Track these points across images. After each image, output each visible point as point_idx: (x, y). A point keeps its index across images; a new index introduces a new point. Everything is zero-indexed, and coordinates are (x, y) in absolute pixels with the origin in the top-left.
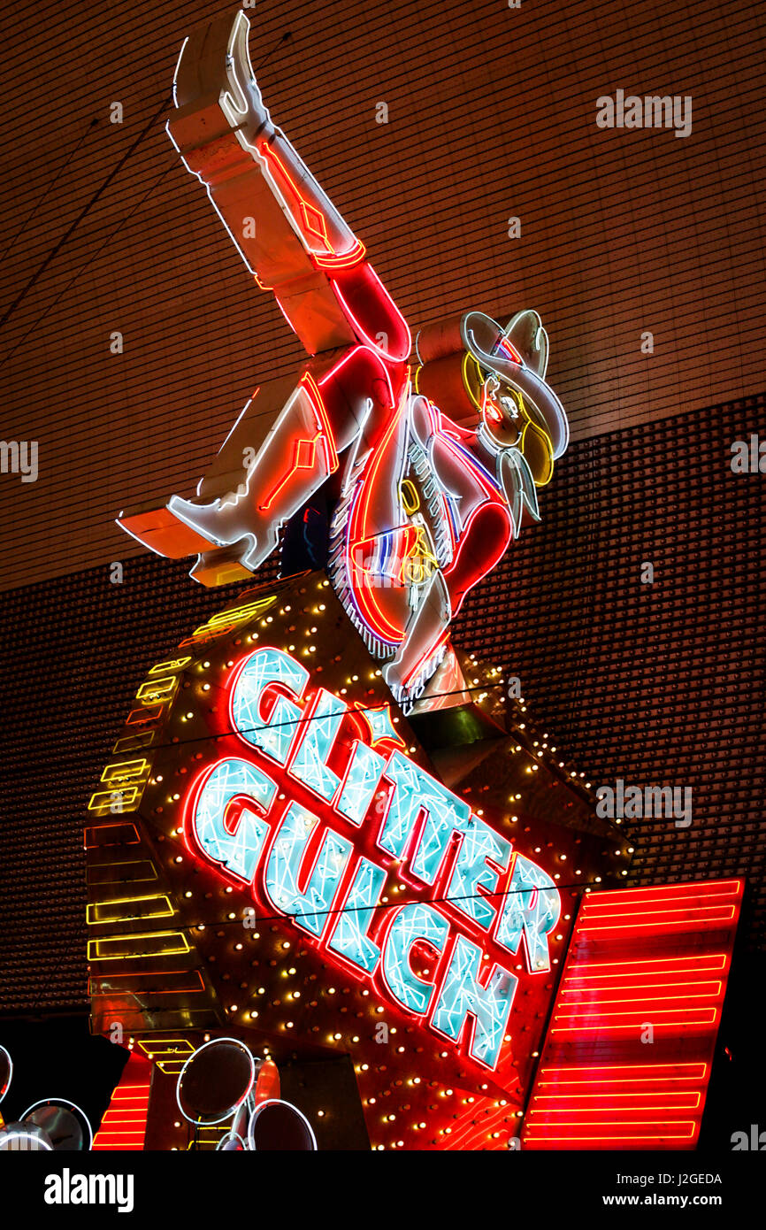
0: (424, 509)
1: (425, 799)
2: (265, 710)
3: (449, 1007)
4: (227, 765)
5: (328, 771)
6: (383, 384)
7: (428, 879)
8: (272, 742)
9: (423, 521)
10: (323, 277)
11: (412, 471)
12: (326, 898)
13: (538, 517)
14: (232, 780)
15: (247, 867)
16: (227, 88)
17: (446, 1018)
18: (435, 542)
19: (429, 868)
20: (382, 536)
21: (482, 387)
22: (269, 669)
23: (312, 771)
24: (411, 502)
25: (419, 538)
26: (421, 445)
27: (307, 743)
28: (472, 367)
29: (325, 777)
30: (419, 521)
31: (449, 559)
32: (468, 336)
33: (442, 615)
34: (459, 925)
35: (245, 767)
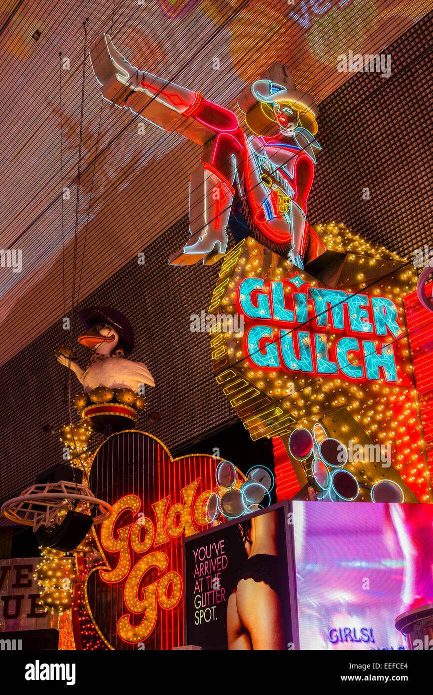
0: (275, 181)
1: (327, 298)
2: (255, 302)
3: (371, 369)
4: (251, 331)
5: (287, 311)
6: (235, 143)
7: (341, 327)
8: (262, 312)
9: (277, 186)
10: (191, 119)
11: (263, 169)
12: (309, 356)
13: (321, 148)
14: (256, 335)
15: (276, 362)
16: (118, 71)
17: (372, 373)
18: (285, 190)
19: (340, 323)
20: (264, 204)
21: (273, 112)
22: (248, 287)
23: (282, 314)
24: (268, 182)
25: (278, 194)
26: (261, 156)
27: (275, 305)
28: (265, 107)
29: (287, 313)
30: (275, 188)
31: (294, 193)
32: (256, 95)
33: (302, 217)
34: (361, 337)
35: (258, 328)
